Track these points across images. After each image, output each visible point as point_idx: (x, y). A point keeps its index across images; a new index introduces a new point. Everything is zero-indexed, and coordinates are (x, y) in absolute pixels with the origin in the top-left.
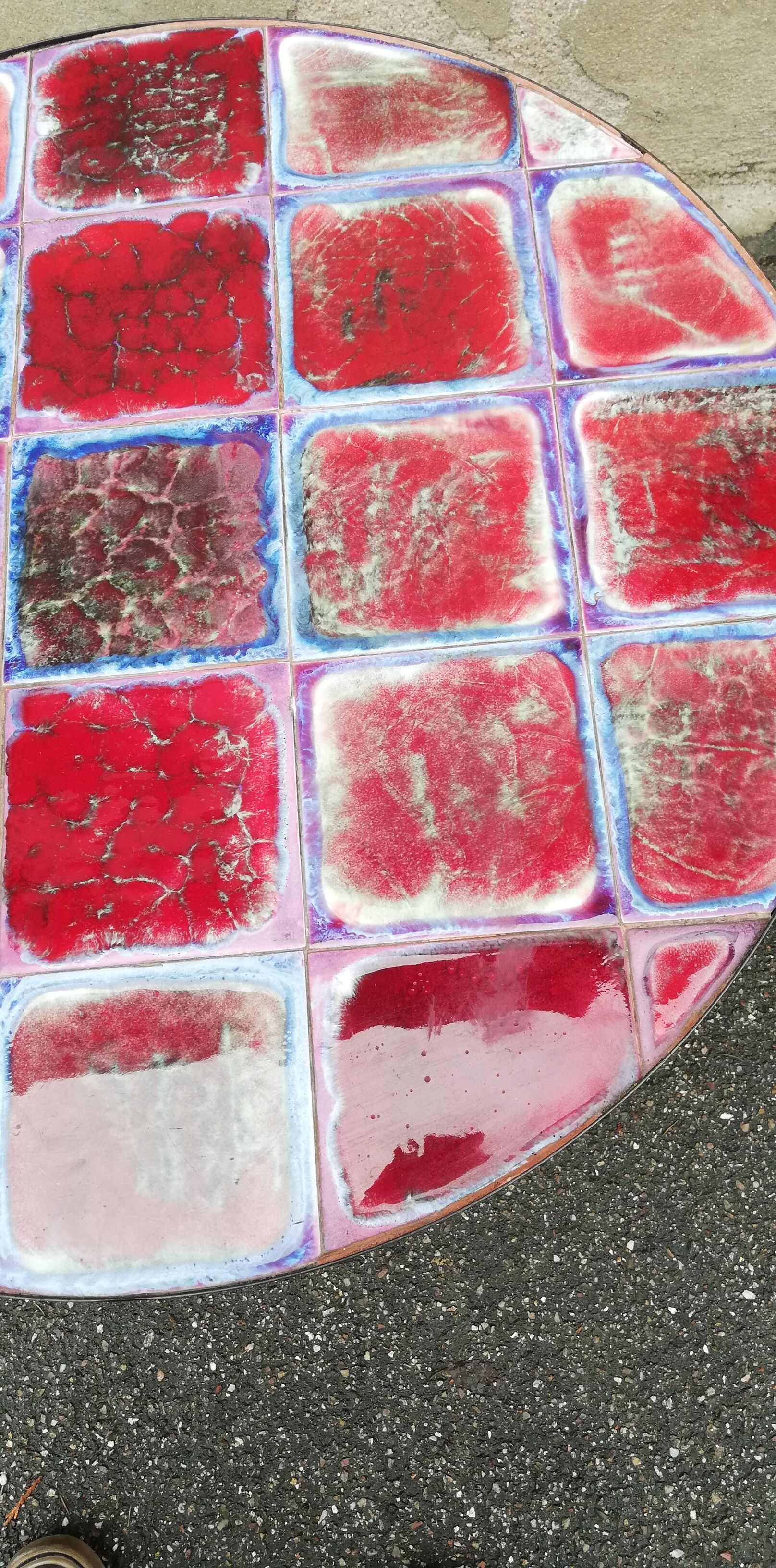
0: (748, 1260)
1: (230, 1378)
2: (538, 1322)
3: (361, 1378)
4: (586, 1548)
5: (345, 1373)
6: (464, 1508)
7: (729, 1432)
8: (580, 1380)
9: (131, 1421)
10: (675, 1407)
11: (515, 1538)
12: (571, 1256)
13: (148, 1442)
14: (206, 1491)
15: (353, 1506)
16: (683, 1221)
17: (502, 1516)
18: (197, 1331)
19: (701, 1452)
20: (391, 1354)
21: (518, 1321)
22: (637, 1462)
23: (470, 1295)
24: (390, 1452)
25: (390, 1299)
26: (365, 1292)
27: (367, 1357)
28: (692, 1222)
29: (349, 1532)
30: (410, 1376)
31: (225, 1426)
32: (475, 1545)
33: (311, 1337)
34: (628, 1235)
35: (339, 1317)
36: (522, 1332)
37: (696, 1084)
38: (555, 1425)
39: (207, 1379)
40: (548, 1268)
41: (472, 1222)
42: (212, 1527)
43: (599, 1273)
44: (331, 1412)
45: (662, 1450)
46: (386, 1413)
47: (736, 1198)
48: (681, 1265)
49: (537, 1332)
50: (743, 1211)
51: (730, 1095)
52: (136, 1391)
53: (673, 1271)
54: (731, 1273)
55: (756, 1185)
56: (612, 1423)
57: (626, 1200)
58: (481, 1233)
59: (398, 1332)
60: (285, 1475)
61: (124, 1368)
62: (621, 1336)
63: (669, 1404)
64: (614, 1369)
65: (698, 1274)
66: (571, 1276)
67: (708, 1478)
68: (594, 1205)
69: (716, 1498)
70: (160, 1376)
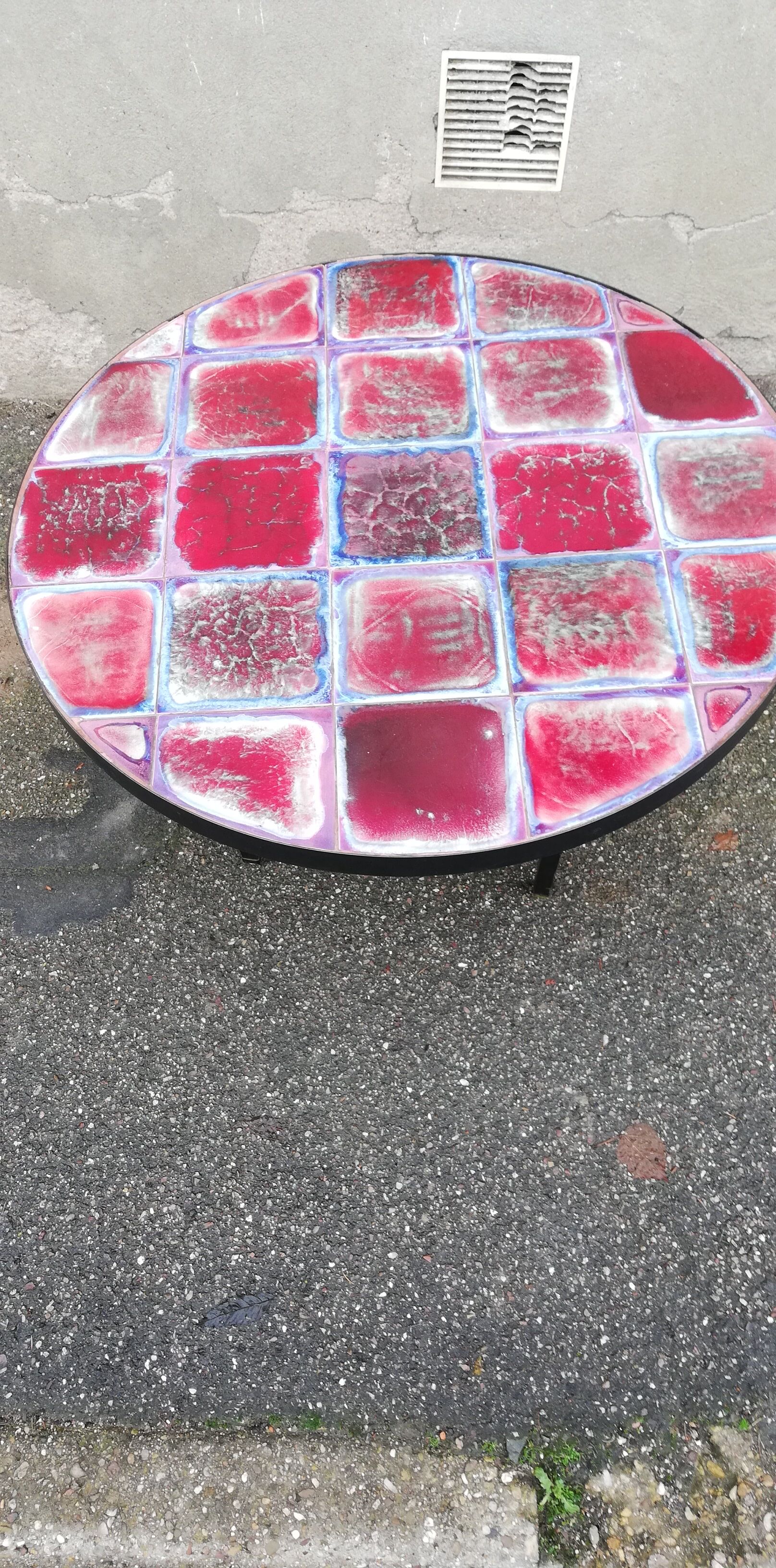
0: (466, 1059)
1: (92, 1118)
2: (314, 1093)
3: (184, 1125)
4: (328, 1247)
5: (173, 1120)
6: (243, 1215)
7: (439, 1174)
8: (339, 1133)
9: (16, 1143)
10: (403, 1154)
11: (276, 1238)
12: (343, 1051)
13: (26, 1159)
14: (63, 1195)
15: (165, 1210)
16: (424, 1030)
17: (269, 1221)
18: (72, 1088)
19: (418, 1186)
20: (207, 1109)
21: (301, 1092)
22: (371, 1190)
23: (269, 1073)
24: (197, 1174)
25: (212, 1073)
26: (195, 1067)
27: (190, 1110)
28: (430, 1032)
29: (161, 1227)
30: (218, 1125)
31: (83, 1150)
32: (248, 1241)
33: (152, 1094)
34: (385, 1039)
35: (175, 1082)
36: (302, 1099)
37: (444, 944)
38: (317, 1162)
39: (74, 1118)
40: (325, 1058)
41: (277, 1026)
42: (62, 1218)
43: (361, 1062)
44: (159, 1146)
45: (390, 1183)
46: (198, 1148)
47: (463, 1018)
48: (419, 1060)
49: (312, 1100)
50: (466, 1027)
51: (467, 952)
52: (23, 1124)
53: (413, 1064)
54: (453, 1067)
55: (477, 1010)
56: (357, 1163)
57: (386, 1016)
58: (283, 1033)
59: (215, 1094)
60: (120, 1186)
61: (17, 1107)
62: (371, 1105)
63: (399, 1153)
64: (363, 1127)
65: (430, 1067)
66: (342, 1064)
67: (421, 1204)
68: (363, 1018)
69: (425, 1218)
70: (42, 1115)
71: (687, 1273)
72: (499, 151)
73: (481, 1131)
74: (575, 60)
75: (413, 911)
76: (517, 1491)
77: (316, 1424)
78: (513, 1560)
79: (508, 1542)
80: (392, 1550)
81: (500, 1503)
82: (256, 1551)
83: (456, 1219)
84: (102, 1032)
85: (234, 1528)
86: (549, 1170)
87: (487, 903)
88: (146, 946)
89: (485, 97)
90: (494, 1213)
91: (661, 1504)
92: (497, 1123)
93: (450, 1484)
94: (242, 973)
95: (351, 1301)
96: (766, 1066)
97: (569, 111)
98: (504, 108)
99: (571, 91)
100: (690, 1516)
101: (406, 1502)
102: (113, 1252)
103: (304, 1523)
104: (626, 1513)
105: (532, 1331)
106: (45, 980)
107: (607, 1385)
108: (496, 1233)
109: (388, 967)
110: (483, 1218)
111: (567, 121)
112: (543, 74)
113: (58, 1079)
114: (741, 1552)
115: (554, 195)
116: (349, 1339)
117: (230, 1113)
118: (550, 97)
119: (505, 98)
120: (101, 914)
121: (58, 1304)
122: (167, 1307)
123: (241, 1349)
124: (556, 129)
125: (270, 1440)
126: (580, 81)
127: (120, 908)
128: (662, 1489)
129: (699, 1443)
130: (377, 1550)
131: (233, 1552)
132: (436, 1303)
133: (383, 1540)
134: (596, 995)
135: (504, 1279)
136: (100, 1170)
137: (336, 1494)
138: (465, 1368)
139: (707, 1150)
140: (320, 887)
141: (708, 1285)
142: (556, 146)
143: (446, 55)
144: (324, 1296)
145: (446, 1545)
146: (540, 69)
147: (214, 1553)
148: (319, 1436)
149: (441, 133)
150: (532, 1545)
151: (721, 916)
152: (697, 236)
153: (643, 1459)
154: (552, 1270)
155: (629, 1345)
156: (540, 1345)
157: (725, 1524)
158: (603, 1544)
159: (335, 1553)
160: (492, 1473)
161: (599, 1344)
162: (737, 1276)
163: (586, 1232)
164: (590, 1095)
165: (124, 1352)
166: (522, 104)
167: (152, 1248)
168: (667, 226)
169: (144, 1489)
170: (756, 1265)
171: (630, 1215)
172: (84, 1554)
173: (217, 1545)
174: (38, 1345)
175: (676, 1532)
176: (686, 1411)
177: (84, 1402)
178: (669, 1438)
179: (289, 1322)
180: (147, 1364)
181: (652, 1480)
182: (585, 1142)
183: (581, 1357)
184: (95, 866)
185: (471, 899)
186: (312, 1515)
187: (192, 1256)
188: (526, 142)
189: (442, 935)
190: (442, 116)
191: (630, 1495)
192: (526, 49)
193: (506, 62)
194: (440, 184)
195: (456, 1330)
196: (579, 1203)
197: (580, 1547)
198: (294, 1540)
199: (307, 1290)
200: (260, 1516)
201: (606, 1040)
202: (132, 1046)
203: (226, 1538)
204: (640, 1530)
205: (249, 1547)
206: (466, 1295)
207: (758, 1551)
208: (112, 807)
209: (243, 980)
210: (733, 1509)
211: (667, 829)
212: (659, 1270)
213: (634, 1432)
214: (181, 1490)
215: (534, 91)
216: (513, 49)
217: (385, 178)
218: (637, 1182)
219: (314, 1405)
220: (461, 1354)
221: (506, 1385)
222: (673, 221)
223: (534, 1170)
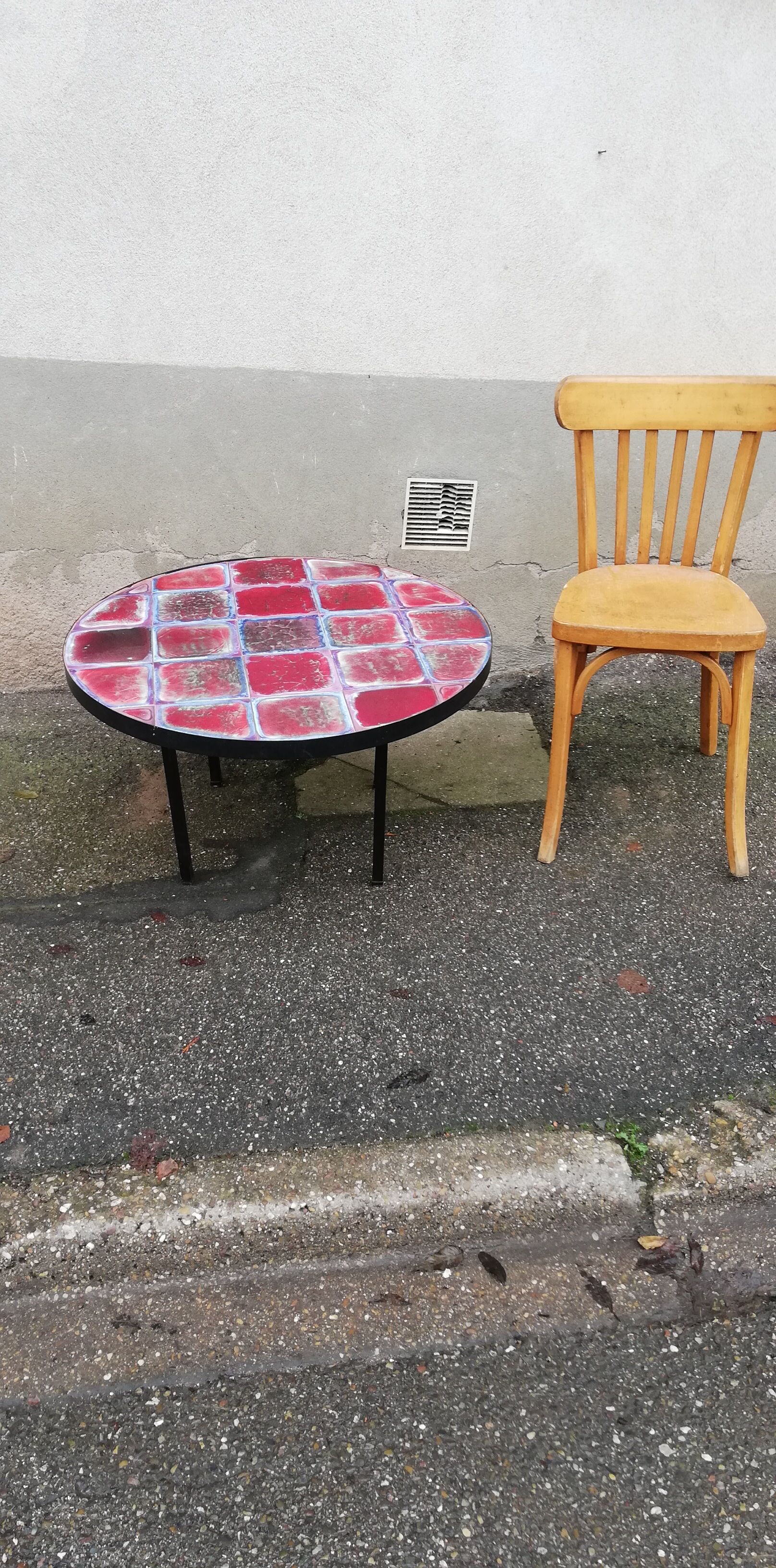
0: (515, 952)
1: (288, 1001)
2: (426, 976)
3: (348, 998)
4: (458, 1043)
6: (400, 1035)
7: (515, 1003)
8: (448, 991)
9: (242, 1017)
10: (491, 997)
11: (424, 1043)
12: (438, 955)
13: (251, 1023)
14: (280, 1038)
15: (349, 1037)
16: (485, 942)
17: (417, 1036)
18: (271, 988)
19: (504, 1010)
20: (361, 989)
21: (418, 976)
22: (476, 1015)
23: (395, 970)
24: (365, 1019)
25: (359, 973)
26: (348, 971)
27: (350, 990)
28: (489, 942)
29: (349, 1045)
30: (371, 996)
31: (287, 1016)
32: (407, 1046)
33: (324, 986)
34: (462, 948)
35: (337, 979)
36: (420, 979)
37: (485, 903)
38: (438, 1006)
39: (276, 1002)
40: (428, 960)
41: (393, 948)
42: (283, 1048)
43: (451, 960)
44: (336, 1008)
45: (488, 1012)
46: (361, 1007)
47: (507, 934)
48: (486, 955)
49: (426, 979)
50: (510, 938)
51: (500, 905)
53: (483, 957)
54: (508, 956)
55: (515, 930)
56: (463, 1004)
57: (459, 938)
58: (398, 951)
59: (364, 982)
60: (317, 1029)
62: (463, 978)
63: (488, 997)
64: (462, 987)
65: (494, 957)
66: (439, 961)
67: (510, 1018)
68: (446, 940)
69: (513, 1024)
70: (254, 1002)
71: (676, 1032)
72: (436, 529)
73: (534, 982)
74: (475, 483)
75: (461, 890)
76: (608, 1143)
77: (475, 1129)
78: (616, 1175)
79: (611, 1165)
80: (542, 1177)
81: (600, 1149)
82: (457, 1189)
83: (531, 1022)
84: (282, 961)
85: (440, 1179)
86: (581, 995)
87: (505, 883)
88: (298, 920)
89: (429, 501)
90: (554, 1017)
91: (695, 1144)
92: (542, 978)
93: (568, 1144)
94: (364, 927)
95: (479, 1067)
96: (691, 938)
97: (472, 508)
98: (439, 507)
99: (474, 498)
100: (714, 1147)
101: (543, 1154)
102: (322, 1061)
103: (485, 1170)
104: (676, 1153)
105: (593, 1068)
106: (237, 941)
107: (646, 1088)
108: (557, 1026)
109: (453, 916)
110: (548, 1019)
111: (472, 513)
112: (459, 490)
113: (259, 984)
114: (749, 1154)
115: (466, 553)
116: (484, 1084)
117: (377, 990)
118: (463, 502)
119: (440, 502)
120: (265, 908)
121: (294, 1089)
122: (364, 1082)
123: (417, 1097)
124: (466, 518)
125: (450, 1138)
126: (478, 493)
127: (275, 905)
128: (694, 1138)
129: (708, 1112)
130: (533, 1179)
131: (442, 1192)
132: (532, 1061)
133: (535, 1173)
134: (583, 917)
135: (569, 1046)
136: (301, 1023)
137: (499, 1156)
138: (559, 1089)
139: (669, 977)
140: (399, 884)
141: (689, 1035)
142: (466, 527)
143: (410, 480)
144: (463, 1066)
145: (574, 1171)
146: (457, 487)
147: (431, 1193)
148: (480, 1134)
149: (406, 521)
150: (625, 1166)
151: (642, 877)
152: (544, 574)
153: (678, 1126)
154: (597, 1039)
155: (653, 1068)
156: (601, 1074)
157: (736, 1144)
158: (667, 1173)
159: (508, 1184)
160: (591, 1137)
161: (634, 1070)
162: (705, 1030)
163: (611, 1020)
164: (593, 960)
165: (342, 1107)
166: (448, 505)
167: (346, 1056)
168: (527, 569)
169: (377, 1169)
170: (714, 1023)
171: (635, 1009)
172: (345, 1207)
173: (432, 1189)
174: (286, 1109)
175: (709, 1155)
176: (695, 1098)
177: (323, 1135)
178: (690, 1114)
179: (444, 1080)
180: (360, 1110)
181: (686, 1134)
182: (597, 981)
183: (627, 1077)
184: (253, 888)
185: (495, 883)
186: (487, 1167)
187: (373, 1057)
188: (451, 525)
189: (483, 899)
190: (407, 511)
191: (676, 1143)
192: (451, 477)
193: (439, 484)
194: (404, 547)
195: (548, 1073)
196: (603, 1008)
197: (654, 1176)
198: (480, 1180)
199: (451, 1064)
200: (455, 1172)
201: (595, 936)
202: (304, 965)
203: (438, 1184)
204: (687, 1159)
205: (453, 1186)
206: (549, 1056)
207: (758, 1150)
208: (254, 860)
209: (365, 930)
210: (738, 1137)
211: (599, 844)
212: (659, 1032)
213: (668, 1113)
214: (401, 1166)
215: (454, 499)
216: (444, 477)
217: (375, 544)
218: (633, 995)
219: (472, 1118)
220: (555, 1083)
221: (587, 1095)
222: (531, 567)
223: (572, 996)
